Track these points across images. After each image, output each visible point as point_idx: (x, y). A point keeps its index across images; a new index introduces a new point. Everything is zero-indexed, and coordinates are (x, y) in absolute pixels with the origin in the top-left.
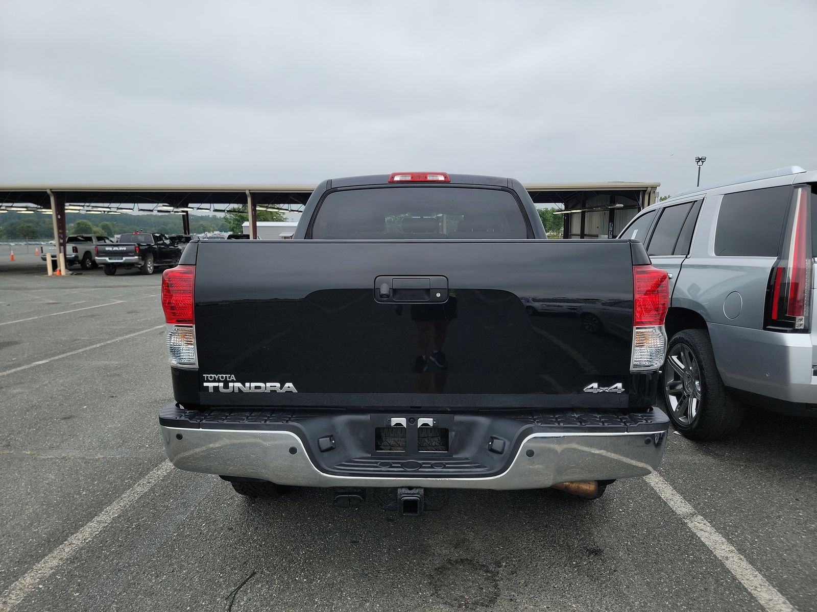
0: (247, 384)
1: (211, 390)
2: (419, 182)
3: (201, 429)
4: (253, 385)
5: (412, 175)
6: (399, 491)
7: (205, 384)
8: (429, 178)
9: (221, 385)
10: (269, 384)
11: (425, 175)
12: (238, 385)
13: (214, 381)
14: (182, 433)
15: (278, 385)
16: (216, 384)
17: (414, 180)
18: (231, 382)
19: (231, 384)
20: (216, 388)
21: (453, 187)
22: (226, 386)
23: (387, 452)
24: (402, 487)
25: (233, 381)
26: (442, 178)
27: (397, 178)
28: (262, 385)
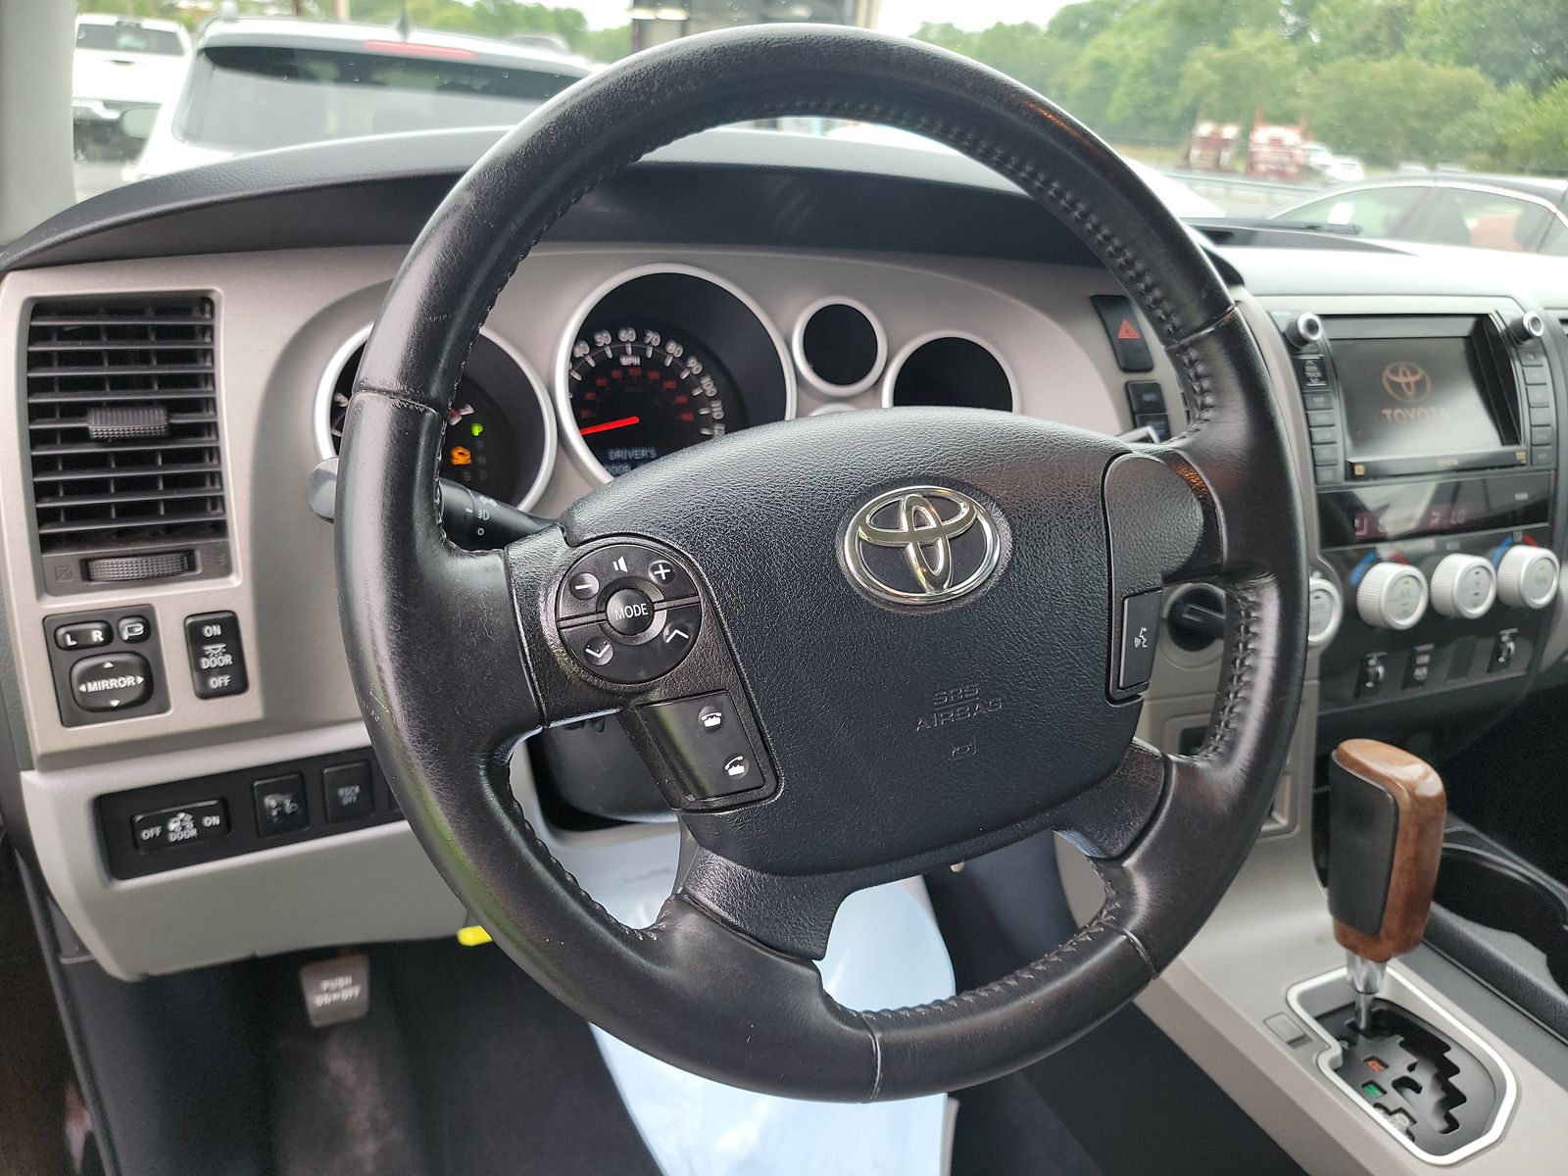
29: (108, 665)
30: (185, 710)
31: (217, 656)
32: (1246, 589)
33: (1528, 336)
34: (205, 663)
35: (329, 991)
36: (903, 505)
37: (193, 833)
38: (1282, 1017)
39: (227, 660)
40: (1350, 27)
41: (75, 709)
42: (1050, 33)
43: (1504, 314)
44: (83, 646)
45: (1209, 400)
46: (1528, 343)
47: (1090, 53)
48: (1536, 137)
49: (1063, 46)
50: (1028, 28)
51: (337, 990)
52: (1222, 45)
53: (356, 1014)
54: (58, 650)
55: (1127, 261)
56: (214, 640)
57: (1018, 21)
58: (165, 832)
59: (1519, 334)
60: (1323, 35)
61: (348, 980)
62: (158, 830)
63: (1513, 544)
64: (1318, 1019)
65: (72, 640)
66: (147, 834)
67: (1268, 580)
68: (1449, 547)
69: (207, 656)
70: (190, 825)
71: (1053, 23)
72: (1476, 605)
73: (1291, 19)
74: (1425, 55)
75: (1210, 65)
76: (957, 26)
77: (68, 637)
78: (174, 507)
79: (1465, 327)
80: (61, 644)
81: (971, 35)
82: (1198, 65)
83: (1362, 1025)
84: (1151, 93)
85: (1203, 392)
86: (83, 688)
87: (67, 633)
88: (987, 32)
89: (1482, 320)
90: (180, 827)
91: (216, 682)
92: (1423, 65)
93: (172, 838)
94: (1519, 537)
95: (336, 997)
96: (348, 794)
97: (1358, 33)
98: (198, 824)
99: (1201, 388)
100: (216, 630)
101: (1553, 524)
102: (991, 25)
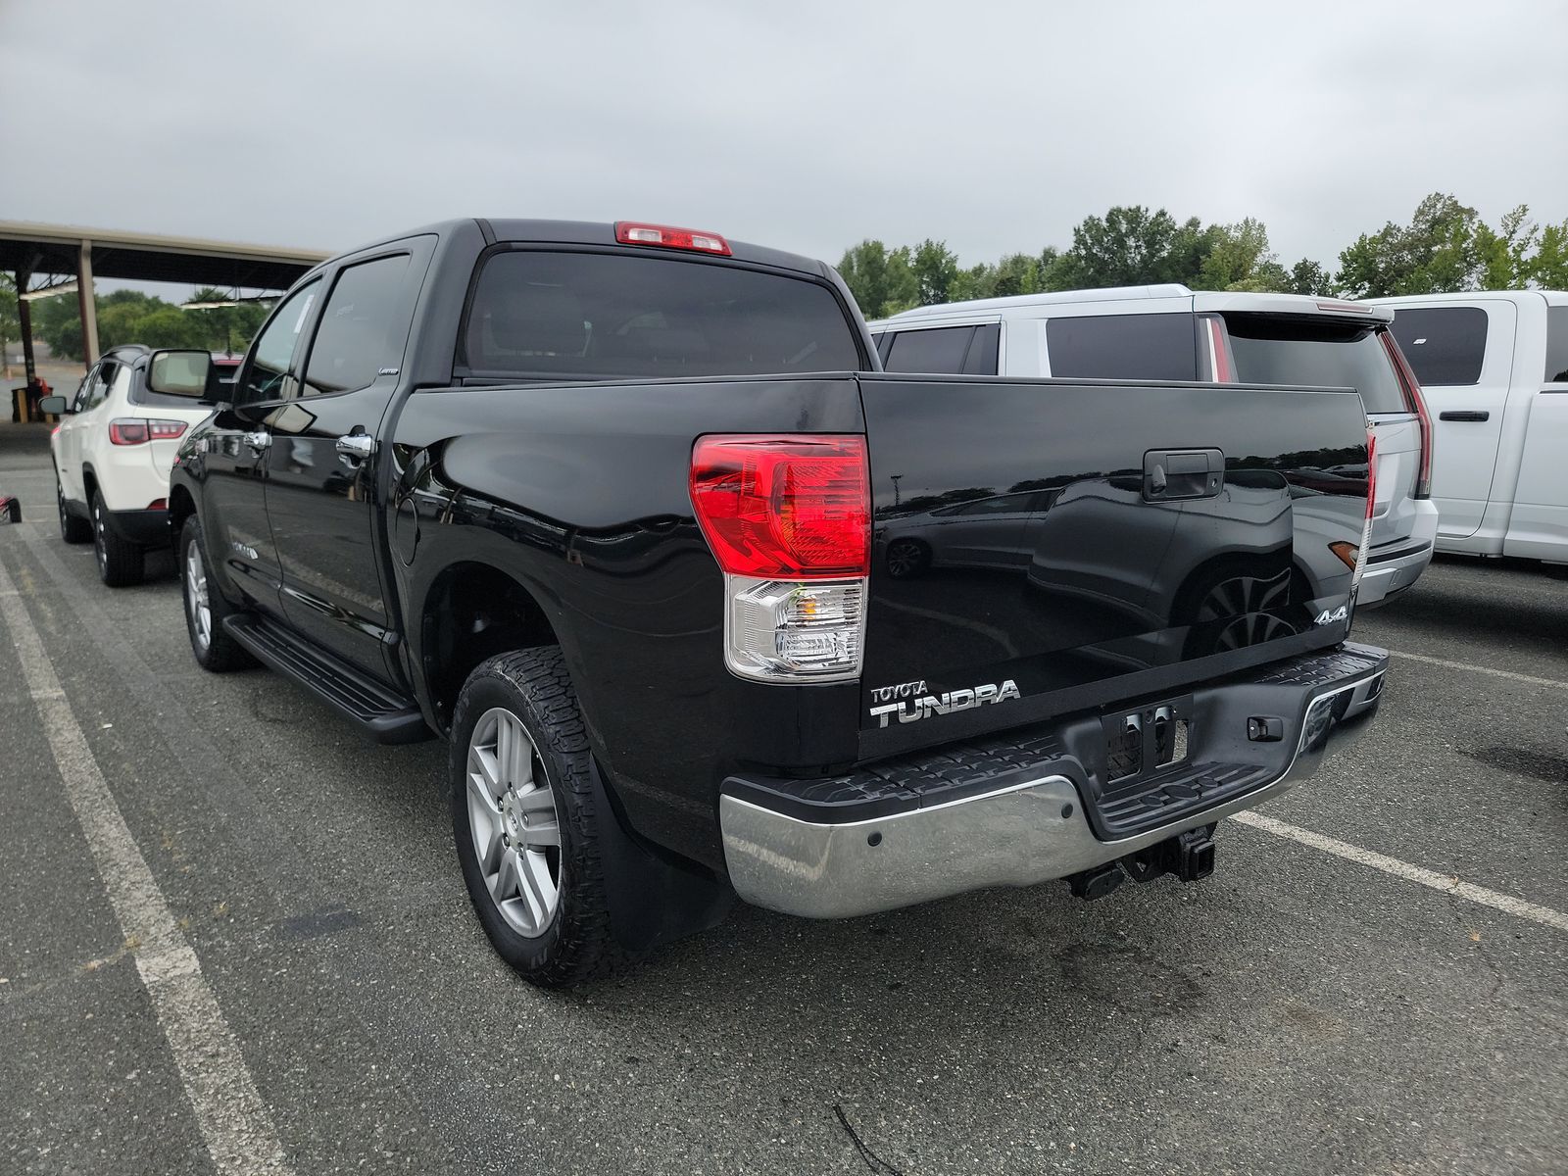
0: (945, 697)
1: (884, 723)
2: (675, 249)
3: (919, 811)
4: (956, 695)
5: (666, 233)
6: (1181, 838)
7: (874, 711)
8: (698, 243)
9: (902, 705)
10: (980, 690)
11: (687, 235)
12: (930, 700)
13: (891, 701)
14: (878, 829)
15: (992, 687)
16: (892, 707)
17: (669, 244)
18: (918, 697)
19: (918, 702)
20: (893, 715)
21: (738, 268)
22: (910, 709)
23: (1120, 782)
24: (1183, 834)
25: (923, 695)
26: (715, 246)
27: (633, 235)
28: (967, 692)
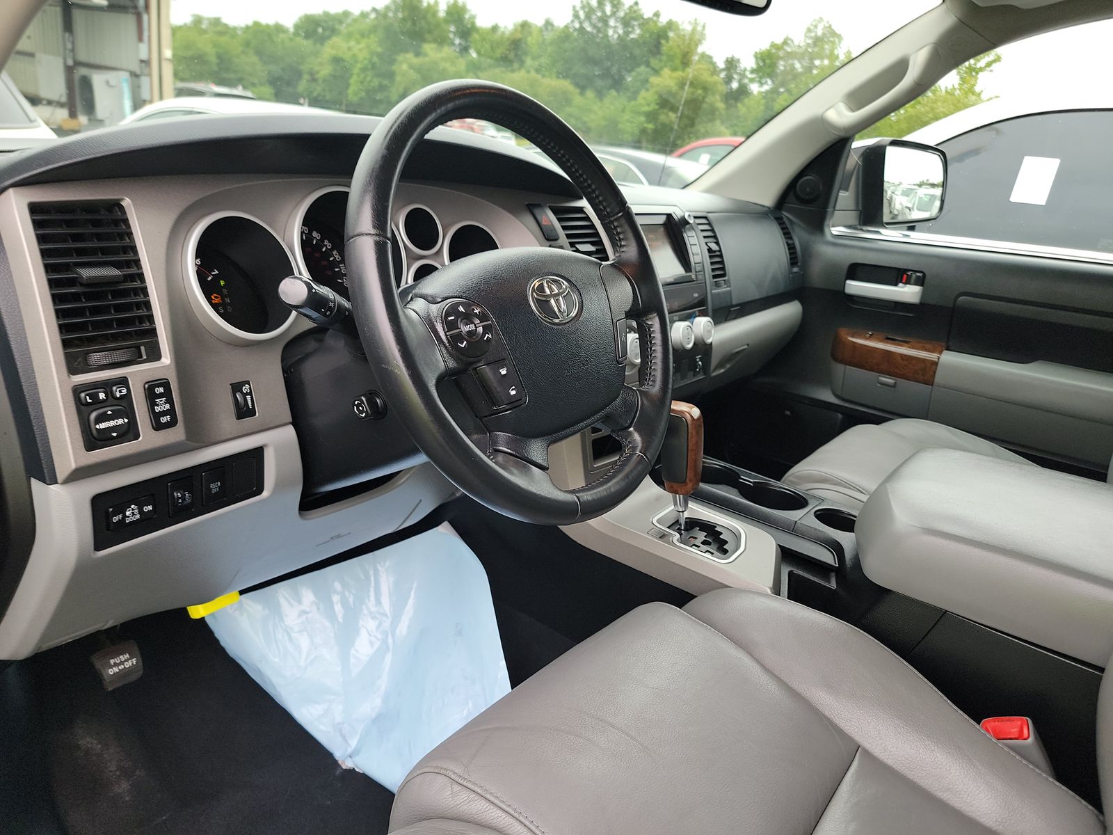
29: (109, 413)
30: (148, 438)
31: (163, 406)
32: (647, 320)
33: (688, 223)
34: (157, 409)
35: (116, 665)
36: (545, 285)
37: (138, 517)
38: (653, 530)
39: (168, 407)
40: (493, 49)
41: (93, 440)
42: (296, 34)
43: (677, 213)
44: (96, 402)
45: (623, 243)
46: (688, 226)
47: (328, 51)
48: (603, 123)
49: (306, 44)
50: (279, 28)
51: (122, 663)
52: (417, 54)
53: (134, 677)
54: (82, 407)
55: (588, 185)
56: (161, 395)
57: (271, 22)
58: (125, 516)
59: (684, 222)
60: (478, 53)
61: (127, 656)
62: (120, 516)
63: (695, 317)
64: (668, 528)
65: (90, 399)
66: (116, 519)
67: (655, 315)
68: (675, 319)
69: (158, 405)
70: (136, 512)
71: (297, 27)
72: (689, 344)
73: (457, 41)
74: (538, 71)
75: (411, 67)
76: (224, 20)
77: (88, 397)
78: (122, 323)
79: (662, 220)
80: (84, 401)
81: (235, 29)
82: (405, 67)
83: (683, 528)
84: (376, 82)
85: (620, 240)
86: (97, 427)
87: (87, 395)
88: (248, 27)
89: (669, 216)
90: (132, 514)
91: (164, 420)
92: (539, 77)
93: (128, 520)
94: (697, 314)
95: (121, 667)
96: (215, 487)
97: (498, 53)
98: (141, 512)
99: (619, 238)
100: (161, 390)
101: (707, 307)
102: (250, 23)
